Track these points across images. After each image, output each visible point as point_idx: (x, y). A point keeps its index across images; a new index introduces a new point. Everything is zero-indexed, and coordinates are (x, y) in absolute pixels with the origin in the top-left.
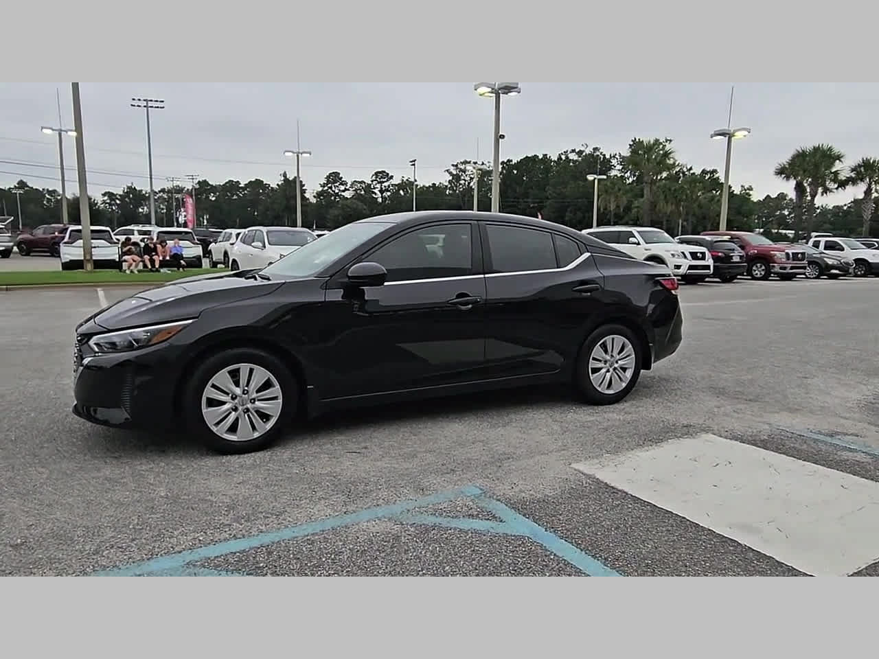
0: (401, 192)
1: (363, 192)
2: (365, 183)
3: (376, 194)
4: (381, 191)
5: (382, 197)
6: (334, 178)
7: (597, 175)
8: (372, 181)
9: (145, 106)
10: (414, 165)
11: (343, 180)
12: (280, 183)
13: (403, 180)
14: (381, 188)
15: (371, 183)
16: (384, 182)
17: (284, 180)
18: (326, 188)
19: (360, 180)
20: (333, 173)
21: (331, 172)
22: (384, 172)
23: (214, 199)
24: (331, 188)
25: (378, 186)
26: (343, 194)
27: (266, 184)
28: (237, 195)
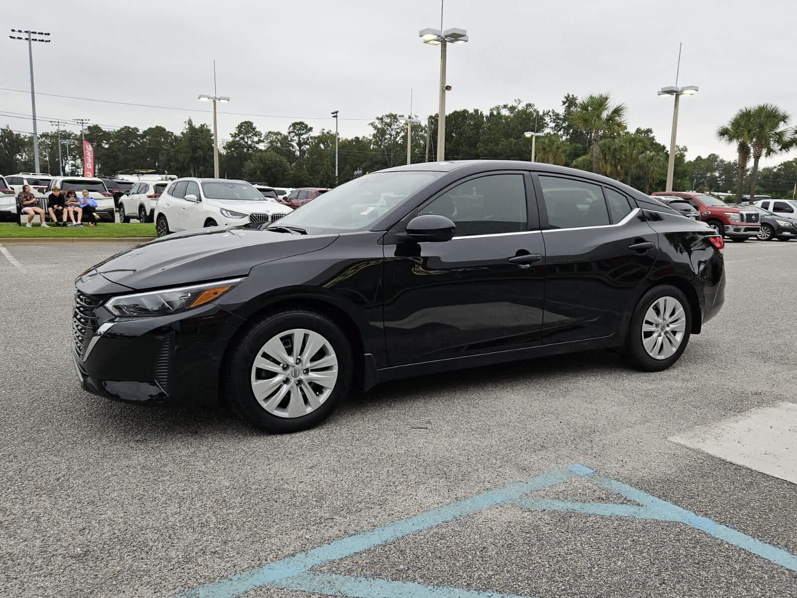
0: (322, 145)
2: (281, 134)
3: (293, 147)
4: (300, 144)
5: (300, 151)
6: (246, 128)
7: (534, 132)
8: (289, 133)
10: (336, 116)
11: (256, 130)
12: (185, 131)
13: (323, 133)
14: (300, 141)
15: (288, 134)
16: (302, 134)
17: (189, 128)
19: (275, 131)
20: (246, 122)
21: (243, 121)
22: (303, 123)
23: (107, 146)
24: (243, 139)
25: (296, 138)
26: (257, 145)
27: (169, 132)
28: (135, 143)
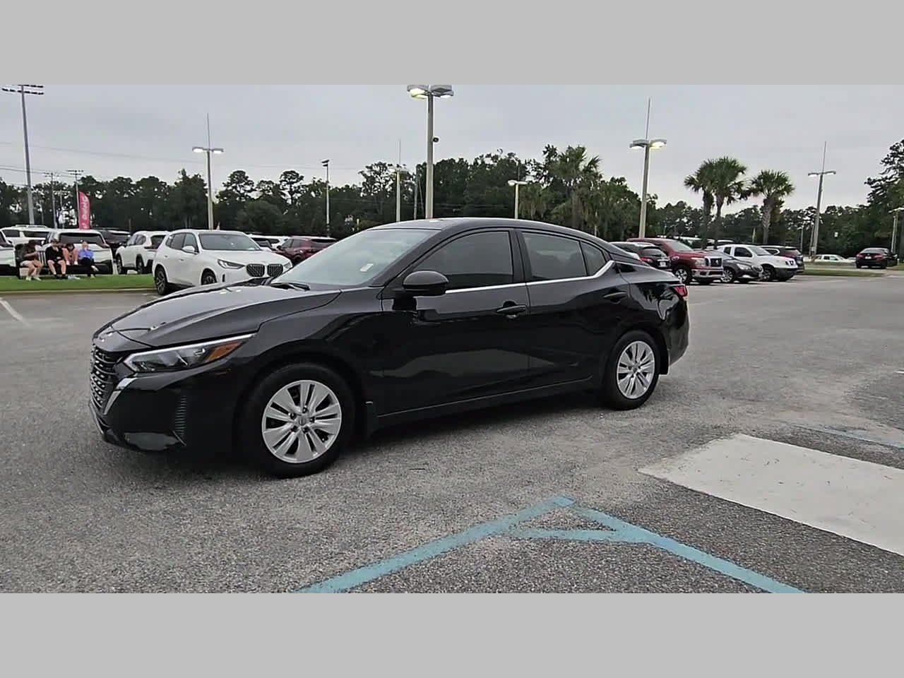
0: (313, 194)
1: (271, 193)
2: (273, 183)
3: (284, 195)
4: (291, 193)
5: (292, 198)
6: (239, 177)
7: (517, 181)
8: (281, 182)
9: (19, 91)
10: (327, 165)
11: (248, 179)
12: (178, 181)
13: (314, 181)
14: (291, 189)
15: (279, 183)
16: (293, 183)
17: (183, 178)
18: (230, 188)
19: (267, 180)
20: (238, 172)
21: (236, 170)
22: (294, 172)
23: (100, 197)
24: (235, 188)
25: (288, 187)
26: (249, 194)
27: (162, 182)
28: (129, 193)
